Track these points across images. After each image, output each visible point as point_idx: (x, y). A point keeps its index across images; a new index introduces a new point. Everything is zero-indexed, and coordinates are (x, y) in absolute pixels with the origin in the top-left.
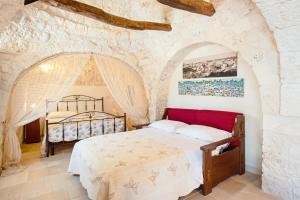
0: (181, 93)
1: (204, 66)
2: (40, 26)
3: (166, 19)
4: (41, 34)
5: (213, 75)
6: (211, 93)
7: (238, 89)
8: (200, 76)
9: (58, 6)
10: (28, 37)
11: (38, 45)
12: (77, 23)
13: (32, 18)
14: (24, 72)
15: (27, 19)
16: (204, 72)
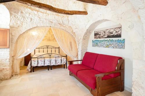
0: (93, 46)
1: (104, 32)
2: (27, 15)
3: (85, 9)
4: (28, 19)
5: (108, 37)
6: (108, 46)
7: (122, 45)
8: (102, 37)
9: (31, 5)
10: (22, 20)
11: (27, 23)
12: (43, 13)
13: (23, 12)
14: (21, 35)
15: (22, 12)
16: (104, 35)
